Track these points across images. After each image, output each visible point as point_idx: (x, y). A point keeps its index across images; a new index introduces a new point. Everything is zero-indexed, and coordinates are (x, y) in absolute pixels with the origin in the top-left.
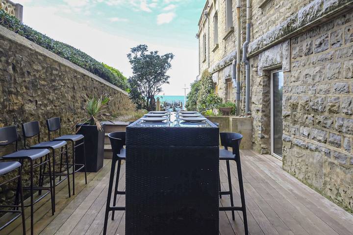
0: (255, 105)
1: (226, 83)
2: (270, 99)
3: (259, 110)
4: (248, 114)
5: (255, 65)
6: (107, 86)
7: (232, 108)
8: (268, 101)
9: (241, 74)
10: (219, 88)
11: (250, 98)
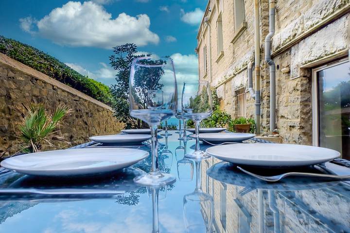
0: (285, 120)
1: (235, 96)
2: (311, 110)
3: (293, 127)
4: (276, 133)
5: (285, 64)
6: (83, 99)
7: (250, 125)
8: (309, 112)
9: (261, 79)
10: (226, 103)
11: (276, 111)
